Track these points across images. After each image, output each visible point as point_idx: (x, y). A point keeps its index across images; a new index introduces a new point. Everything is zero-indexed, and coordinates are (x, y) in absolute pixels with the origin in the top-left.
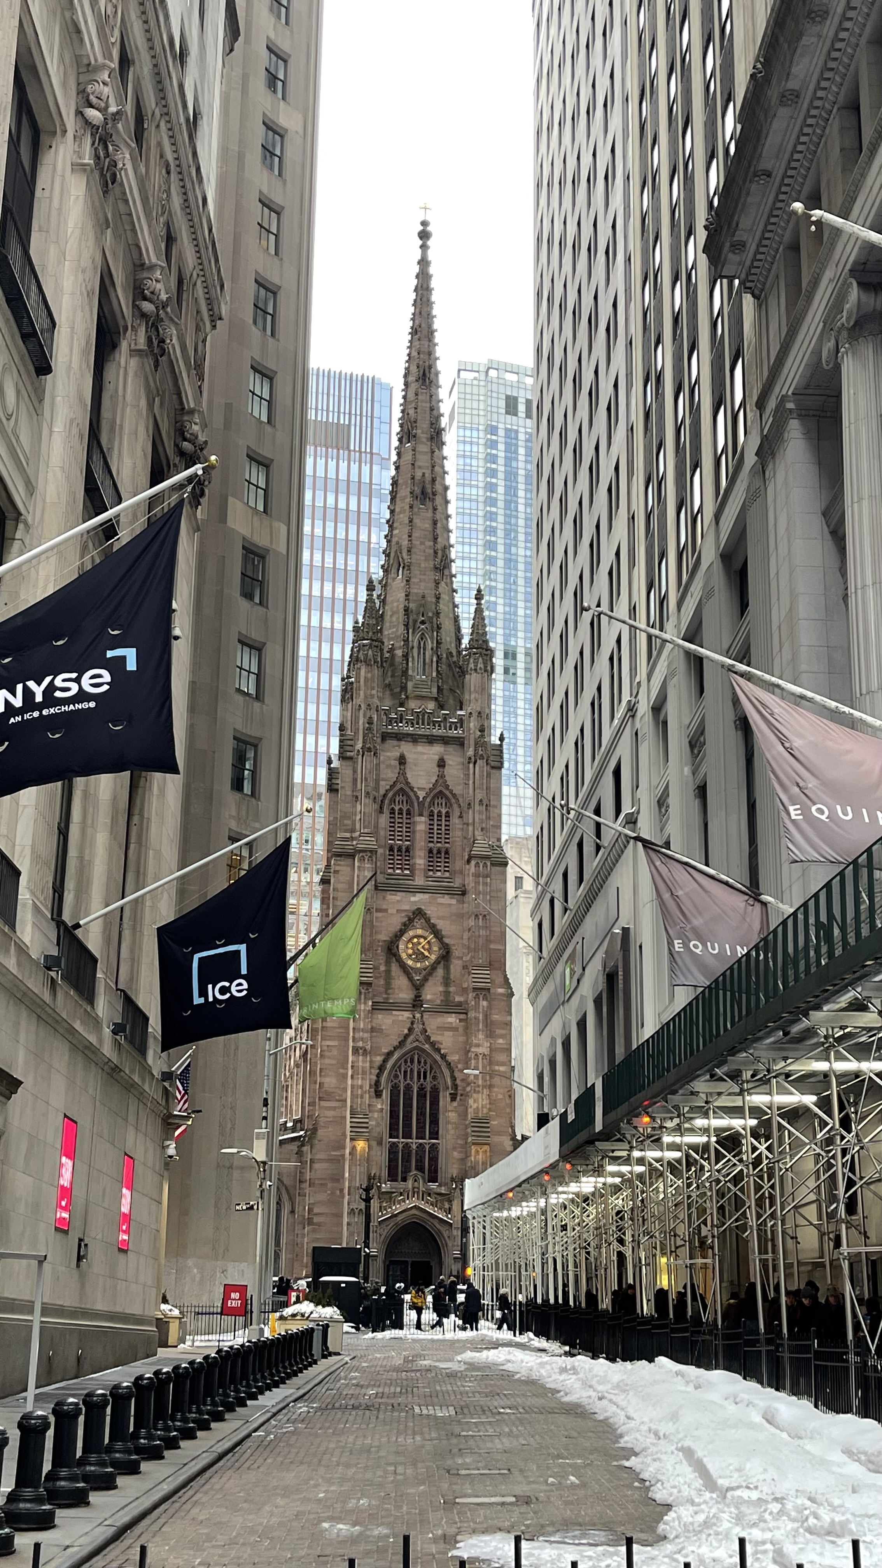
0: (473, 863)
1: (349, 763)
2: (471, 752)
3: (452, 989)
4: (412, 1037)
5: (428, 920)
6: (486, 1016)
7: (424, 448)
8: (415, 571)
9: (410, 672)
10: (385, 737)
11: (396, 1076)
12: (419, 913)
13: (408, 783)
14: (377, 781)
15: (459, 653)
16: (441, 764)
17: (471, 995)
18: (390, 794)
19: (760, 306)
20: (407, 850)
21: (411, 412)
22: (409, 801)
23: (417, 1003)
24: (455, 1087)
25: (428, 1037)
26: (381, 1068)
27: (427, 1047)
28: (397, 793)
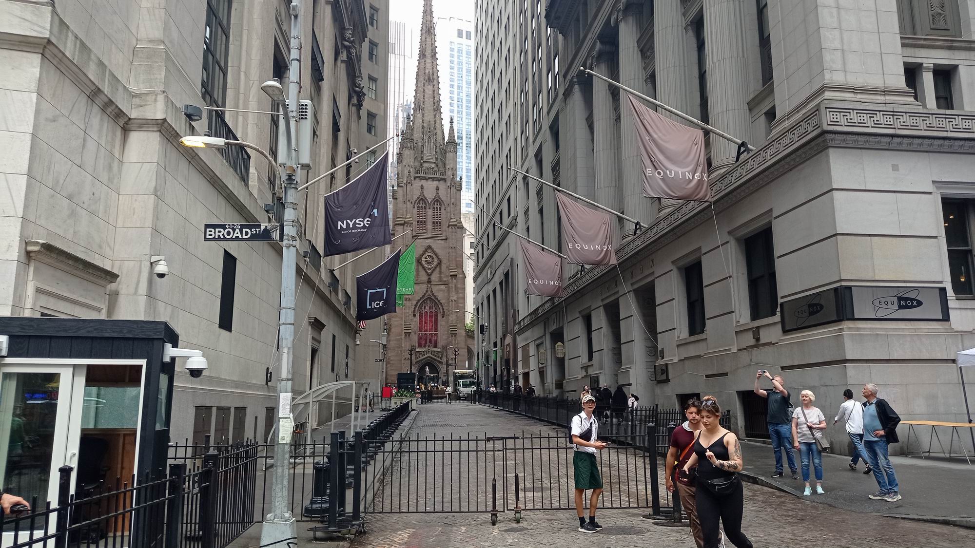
0: (450, 227)
1: (401, 188)
2: (449, 184)
3: (442, 276)
4: (427, 295)
5: (433, 250)
6: (455, 286)
7: (429, 60)
8: (426, 111)
9: (425, 152)
10: (415, 178)
11: (421, 308)
12: (429, 247)
13: (424, 196)
14: (412, 195)
15: (444, 144)
16: (437, 189)
17: (450, 278)
18: (418, 201)
19: (565, 39)
20: (425, 222)
21: (424, 46)
22: (425, 203)
23: (429, 281)
24: (444, 312)
25: (433, 294)
26: (416, 306)
27: (433, 297)
28: (420, 200)
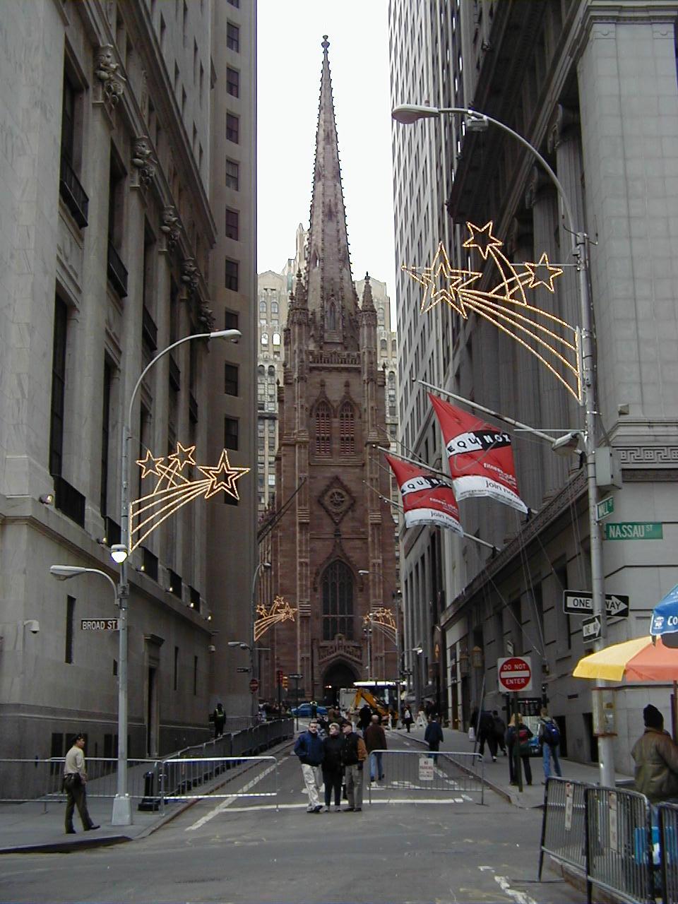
0: (368, 446)
1: (290, 386)
2: (365, 377)
3: (358, 524)
4: (334, 556)
5: (342, 484)
6: (379, 540)
7: (330, 183)
8: (327, 262)
9: (326, 327)
10: (311, 369)
11: (326, 578)
12: (336, 479)
13: (326, 398)
14: (308, 398)
15: (356, 313)
16: (347, 385)
17: (370, 528)
18: (316, 406)
20: (328, 439)
22: (328, 409)
23: (337, 534)
24: (362, 583)
25: (345, 554)
26: (317, 574)
27: (344, 560)
28: (320, 404)
